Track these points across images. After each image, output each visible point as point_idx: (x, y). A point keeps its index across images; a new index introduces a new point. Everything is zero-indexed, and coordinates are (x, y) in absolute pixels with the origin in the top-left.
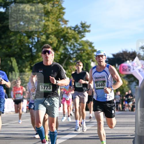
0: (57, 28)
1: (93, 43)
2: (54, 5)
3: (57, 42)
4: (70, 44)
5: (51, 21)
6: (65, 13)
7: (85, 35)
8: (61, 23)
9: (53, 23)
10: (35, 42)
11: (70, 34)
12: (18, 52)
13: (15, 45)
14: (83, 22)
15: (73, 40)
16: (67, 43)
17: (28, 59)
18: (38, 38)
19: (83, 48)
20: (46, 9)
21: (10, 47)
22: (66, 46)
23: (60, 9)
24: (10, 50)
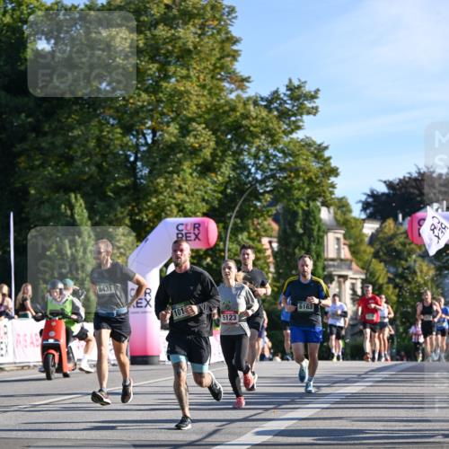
0: (215, 100)
1: (326, 148)
2: (207, 29)
3: (212, 144)
4: (253, 150)
5: (195, 79)
6: (239, 55)
7: (301, 124)
8: (226, 85)
9: (203, 87)
10: (147, 144)
11: (256, 118)
12: (91, 177)
13: (84, 155)
14: (296, 83)
15: (263, 137)
16: (246, 146)
17: (124, 198)
18: (154, 133)
19: (295, 162)
20: (180, 43)
21: (69, 160)
22: (242, 157)
23: (223, 42)
24: (66, 170)
